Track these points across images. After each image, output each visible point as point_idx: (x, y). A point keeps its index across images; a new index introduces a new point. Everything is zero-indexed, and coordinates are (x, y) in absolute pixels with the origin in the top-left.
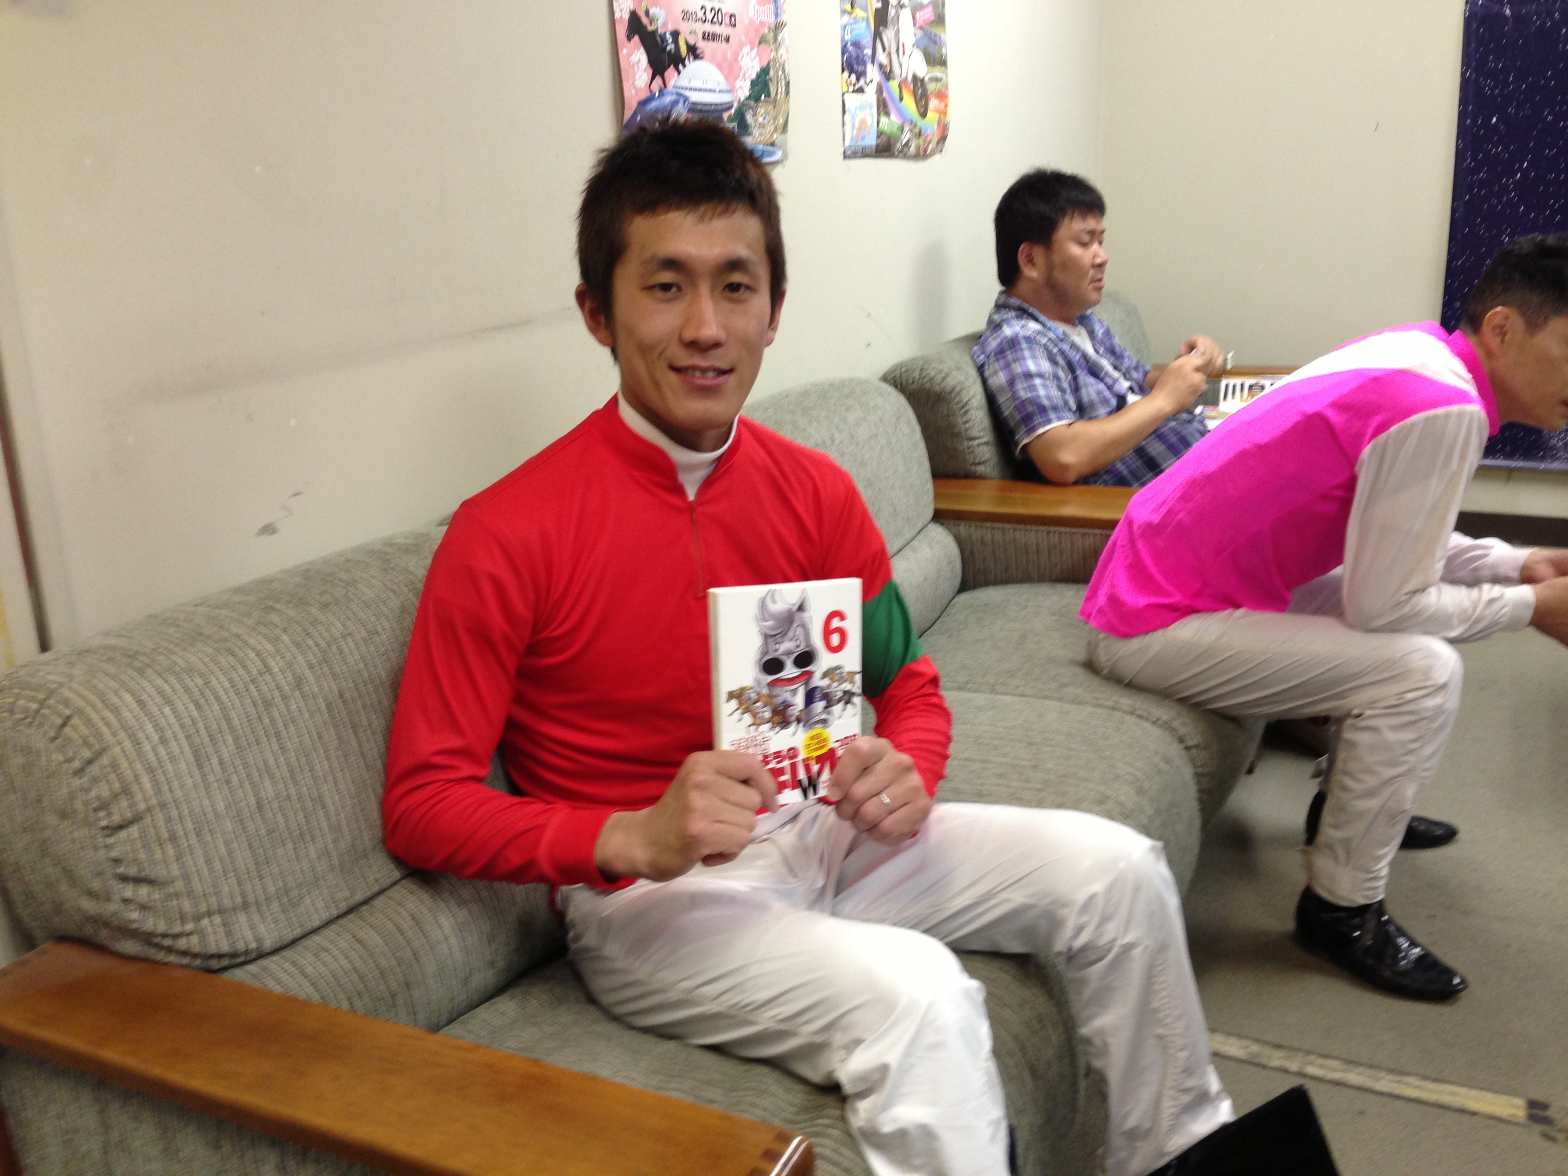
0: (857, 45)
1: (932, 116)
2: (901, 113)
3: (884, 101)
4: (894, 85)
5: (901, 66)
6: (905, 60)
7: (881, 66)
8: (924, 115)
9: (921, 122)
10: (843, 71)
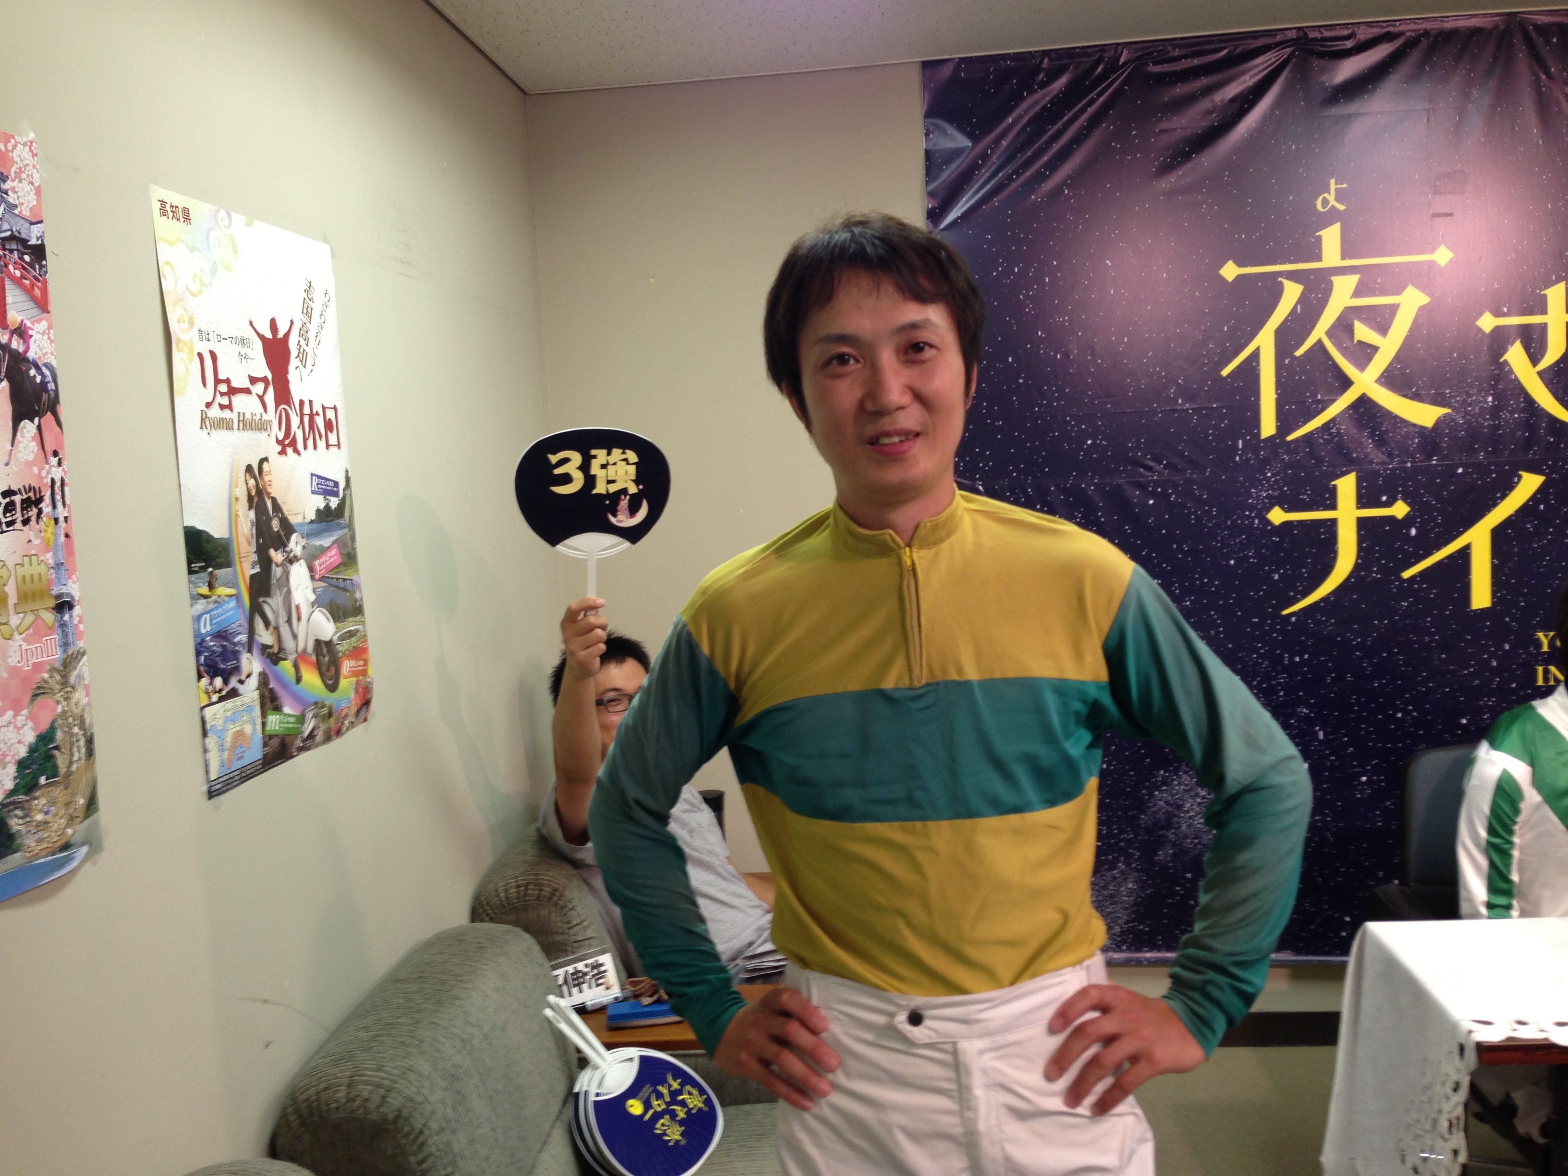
0: (221, 635)
1: (346, 684)
2: (299, 699)
3: (271, 691)
5: (294, 637)
6: (300, 629)
8: (334, 687)
9: (330, 698)
10: (200, 677)
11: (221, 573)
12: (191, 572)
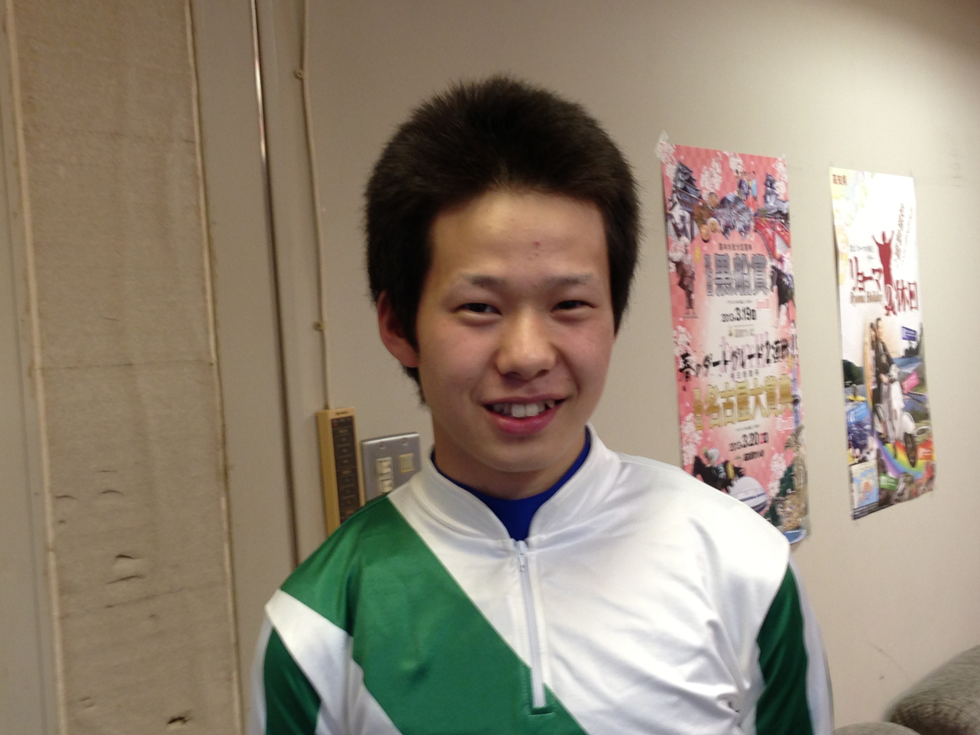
0: (859, 424)
1: (921, 463)
2: (896, 468)
3: (883, 462)
4: (889, 446)
5: (894, 429)
6: (896, 424)
8: (913, 464)
9: (912, 471)
10: (850, 447)
11: (859, 387)
12: (846, 386)
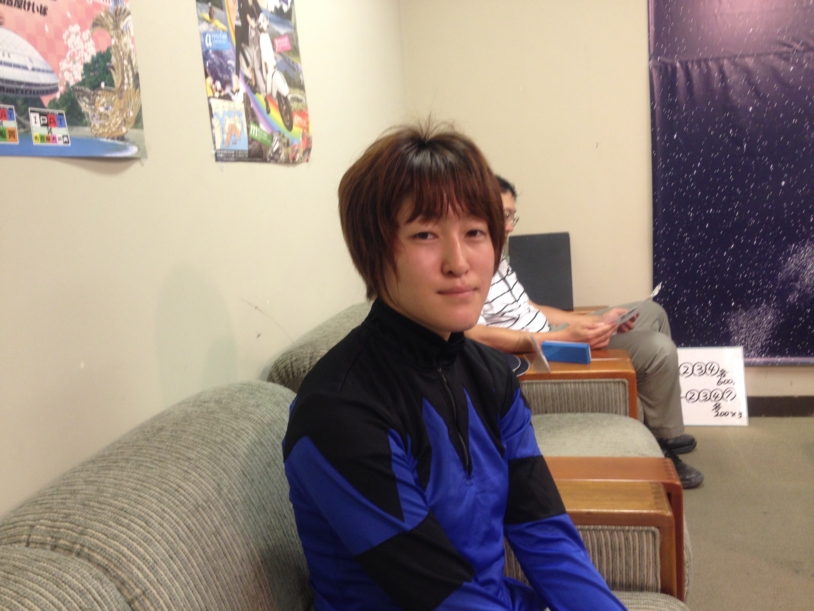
0: (218, 53)
1: (297, 130)
2: (269, 124)
3: (252, 109)
4: (260, 98)
5: (264, 81)
6: (268, 77)
7: (246, 79)
8: (290, 128)
9: (287, 134)
10: (206, 76)
